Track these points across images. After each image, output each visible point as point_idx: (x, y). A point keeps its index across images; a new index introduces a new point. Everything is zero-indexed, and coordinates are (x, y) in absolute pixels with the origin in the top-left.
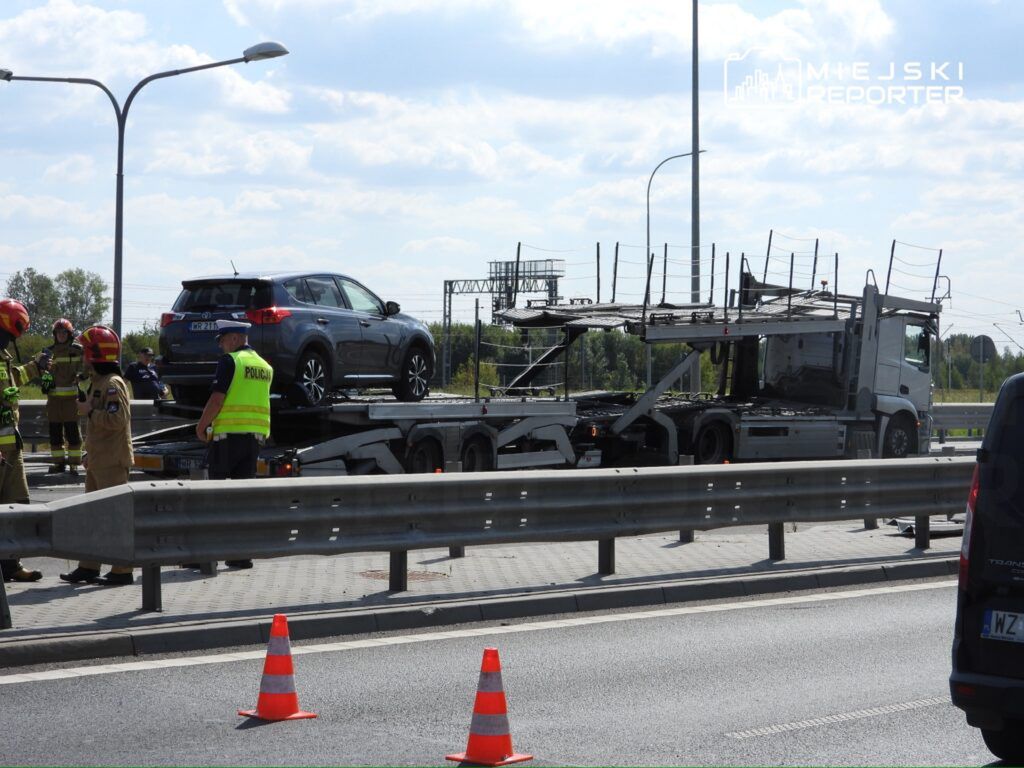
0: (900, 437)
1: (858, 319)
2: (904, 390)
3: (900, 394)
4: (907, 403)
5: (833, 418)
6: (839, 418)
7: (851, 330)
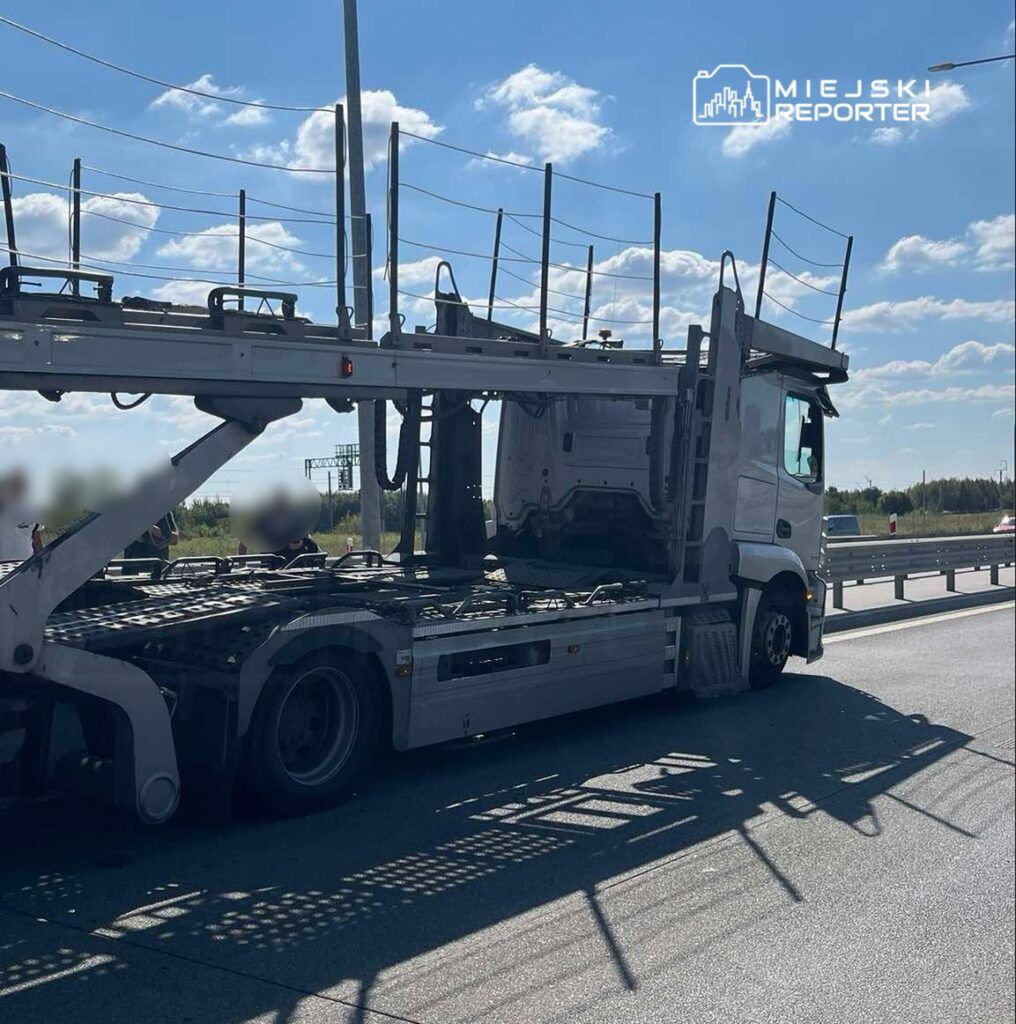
0: (781, 629)
1: (704, 370)
2: (784, 530)
3: (777, 540)
4: (789, 556)
5: (654, 603)
6: (667, 603)
7: (690, 395)
